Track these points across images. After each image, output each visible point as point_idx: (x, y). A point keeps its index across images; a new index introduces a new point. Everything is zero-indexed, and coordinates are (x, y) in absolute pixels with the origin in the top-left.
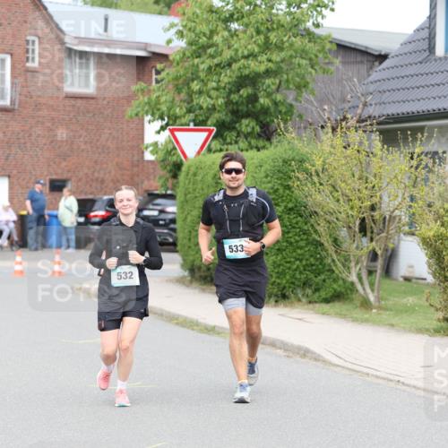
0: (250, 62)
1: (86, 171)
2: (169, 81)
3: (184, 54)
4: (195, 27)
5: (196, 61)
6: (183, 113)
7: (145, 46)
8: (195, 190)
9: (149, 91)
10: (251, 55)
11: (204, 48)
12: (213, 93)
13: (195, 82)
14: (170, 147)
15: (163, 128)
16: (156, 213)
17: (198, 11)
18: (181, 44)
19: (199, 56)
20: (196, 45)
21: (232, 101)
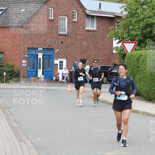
0: (150, 19)
1: (93, 56)
2: (122, 26)
3: (127, 16)
4: (131, 7)
5: (131, 19)
6: (126, 37)
7: (113, 14)
8: (130, 63)
9: (115, 29)
10: (150, 17)
11: (134, 14)
12: (137, 30)
13: (131, 26)
14: (122, 48)
15: (119, 42)
16: (117, 71)
17: (132, 2)
18: (126, 13)
19: (132, 17)
20: (131, 13)
21: (143, 33)
